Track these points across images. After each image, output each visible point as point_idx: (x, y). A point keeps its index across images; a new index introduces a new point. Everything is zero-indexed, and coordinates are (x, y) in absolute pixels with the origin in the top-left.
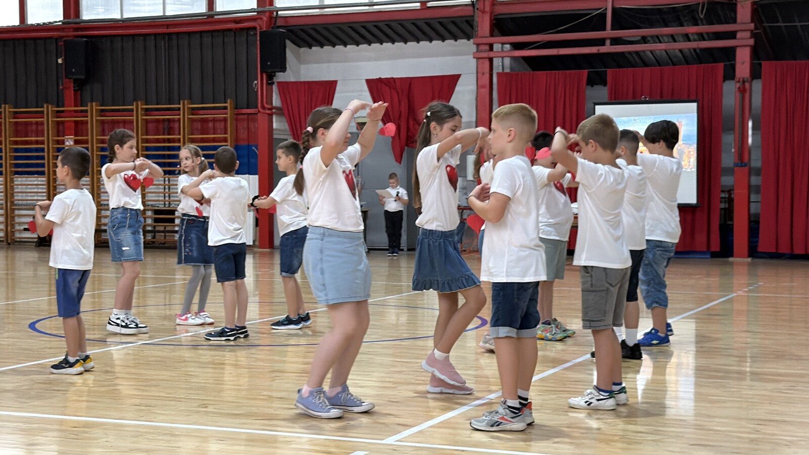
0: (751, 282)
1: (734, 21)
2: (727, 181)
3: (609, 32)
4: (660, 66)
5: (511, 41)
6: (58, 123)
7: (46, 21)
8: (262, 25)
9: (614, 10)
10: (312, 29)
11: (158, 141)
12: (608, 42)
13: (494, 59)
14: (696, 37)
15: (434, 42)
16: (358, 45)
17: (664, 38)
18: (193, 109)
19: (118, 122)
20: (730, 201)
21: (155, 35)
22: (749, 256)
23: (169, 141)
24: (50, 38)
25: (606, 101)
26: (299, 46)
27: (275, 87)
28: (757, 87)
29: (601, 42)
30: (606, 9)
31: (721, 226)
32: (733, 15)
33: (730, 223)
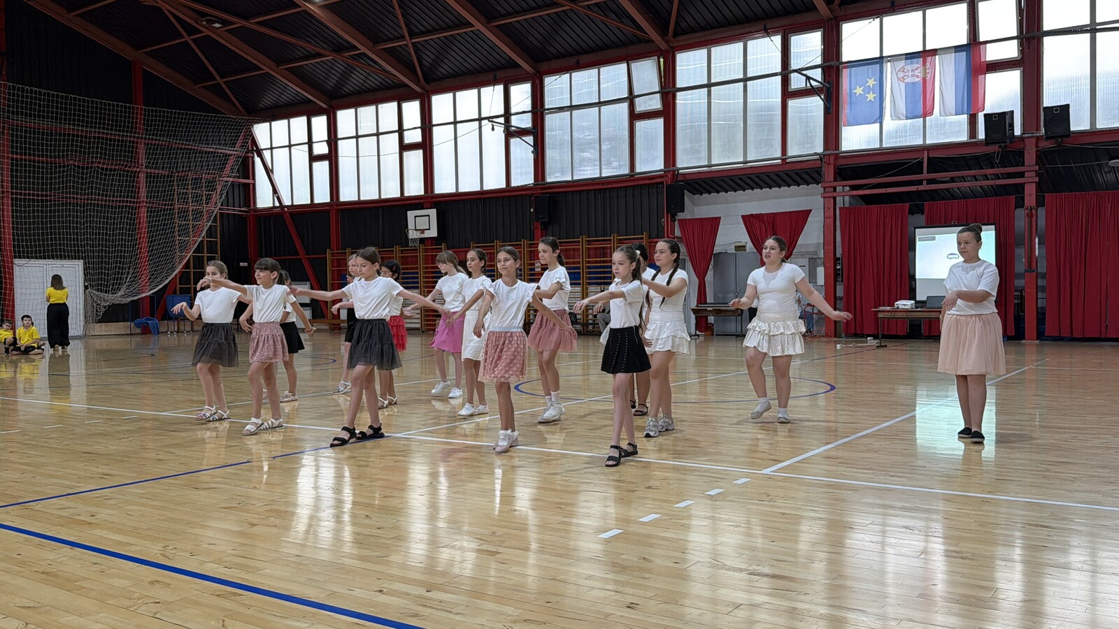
0: (1039, 358)
1: (1023, 164)
2: (1019, 283)
3: (925, 175)
4: (965, 198)
5: (849, 184)
6: (530, 251)
7: (523, 184)
8: (668, 180)
9: (929, 158)
10: (703, 181)
11: (596, 262)
12: (925, 182)
13: (837, 198)
14: (993, 177)
15: (791, 187)
16: (735, 192)
17: (969, 178)
18: (620, 240)
19: (570, 250)
20: (1022, 297)
21: (595, 190)
22: (1037, 340)
23: (604, 262)
24: (526, 195)
25: (924, 225)
26: (694, 194)
27: (676, 223)
28: (1042, 212)
29: (920, 182)
30: (923, 159)
31: (1015, 316)
32: (1022, 161)
33: (1022, 314)
